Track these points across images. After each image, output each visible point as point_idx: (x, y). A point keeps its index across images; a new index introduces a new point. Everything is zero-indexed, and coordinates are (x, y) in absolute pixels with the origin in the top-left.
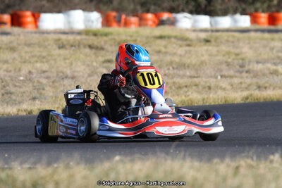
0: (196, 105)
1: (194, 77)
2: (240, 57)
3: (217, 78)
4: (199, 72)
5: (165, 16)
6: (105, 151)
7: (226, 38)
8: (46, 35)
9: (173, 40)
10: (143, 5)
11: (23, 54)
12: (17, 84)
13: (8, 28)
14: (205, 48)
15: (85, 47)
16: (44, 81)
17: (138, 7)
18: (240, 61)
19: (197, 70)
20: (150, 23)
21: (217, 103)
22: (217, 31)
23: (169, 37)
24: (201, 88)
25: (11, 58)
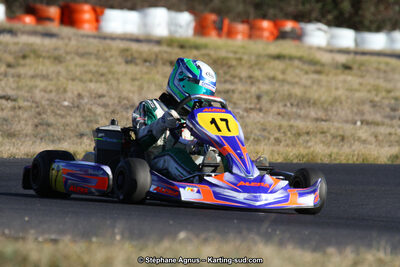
0: (319, 161)
1: (323, 120)
2: (392, 94)
3: (355, 123)
4: (330, 113)
5: (289, 26)
6: (171, 222)
7: (375, 65)
8: (108, 42)
9: (296, 62)
10: (257, 6)
11: (72, 68)
12: (58, 112)
13: (54, 27)
14: (341, 77)
15: (164, 64)
16: (99, 110)
17: (251, 10)
18: (393, 101)
19: (326, 110)
20: (266, 34)
21: (351, 162)
22: (364, 53)
23: (291, 58)
24: (329, 137)
25: (53, 72)
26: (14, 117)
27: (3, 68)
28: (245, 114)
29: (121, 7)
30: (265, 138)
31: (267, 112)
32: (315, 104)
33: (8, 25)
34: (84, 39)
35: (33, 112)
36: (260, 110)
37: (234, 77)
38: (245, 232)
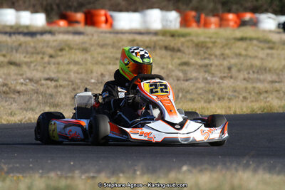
0: (276, 111)
1: (276, 82)
4: (281, 77)
5: (248, 16)
6: (174, 160)
8: (120, 36)
9: (255, 42)
10: (224, 4)
11: (96, 55)
12: (88, 87)
13: (80, 27)
15: (161, 48)
17: (219, 6)
19: (278, 75)
20: (232, 23)
23: (251, 39)
24: (282, 94)
25: (82, 59)
26: (57, 92)
27: (46, 59)
28: (221, 81)
29: (127, 10)
30: (236, 97)
31: (236, 79)
32: (270, 70)
33: (48, 28)
34: (102, 35)
35: (70, 88)
36: (231, 77)
37: (211, 55)
38: (228, 164)
